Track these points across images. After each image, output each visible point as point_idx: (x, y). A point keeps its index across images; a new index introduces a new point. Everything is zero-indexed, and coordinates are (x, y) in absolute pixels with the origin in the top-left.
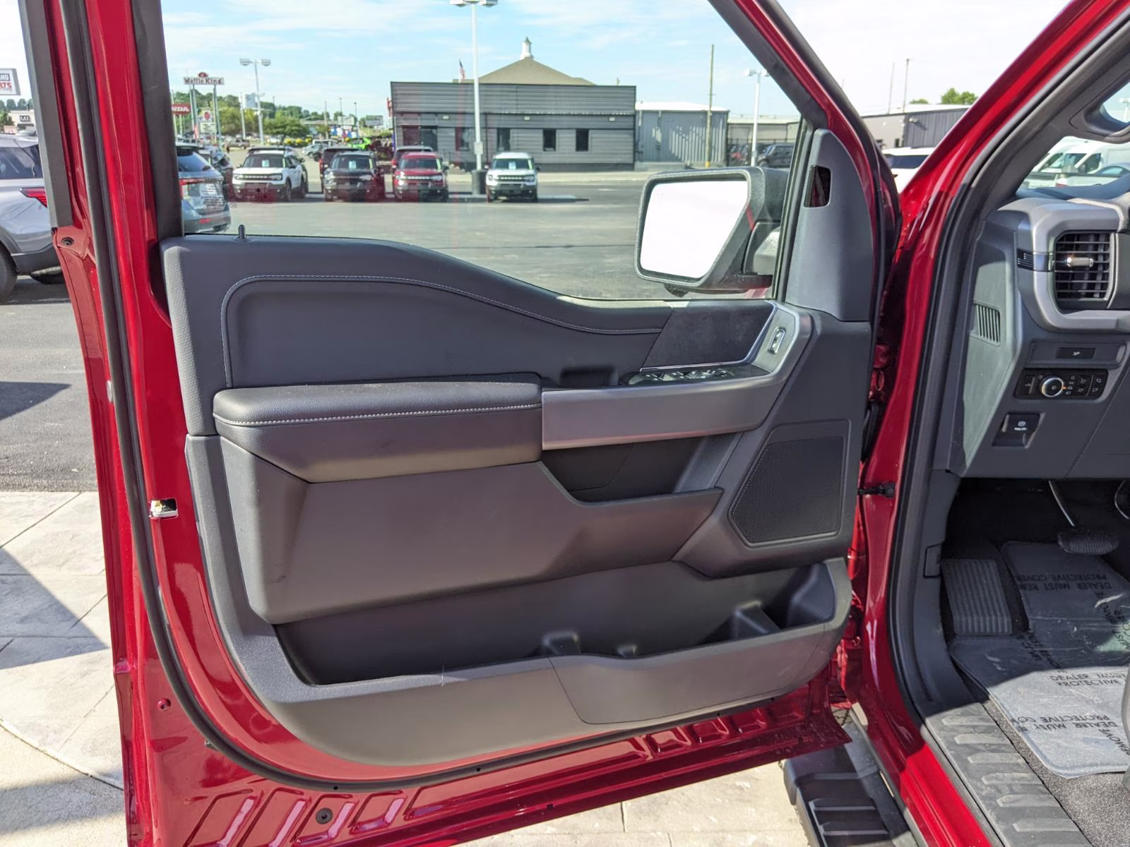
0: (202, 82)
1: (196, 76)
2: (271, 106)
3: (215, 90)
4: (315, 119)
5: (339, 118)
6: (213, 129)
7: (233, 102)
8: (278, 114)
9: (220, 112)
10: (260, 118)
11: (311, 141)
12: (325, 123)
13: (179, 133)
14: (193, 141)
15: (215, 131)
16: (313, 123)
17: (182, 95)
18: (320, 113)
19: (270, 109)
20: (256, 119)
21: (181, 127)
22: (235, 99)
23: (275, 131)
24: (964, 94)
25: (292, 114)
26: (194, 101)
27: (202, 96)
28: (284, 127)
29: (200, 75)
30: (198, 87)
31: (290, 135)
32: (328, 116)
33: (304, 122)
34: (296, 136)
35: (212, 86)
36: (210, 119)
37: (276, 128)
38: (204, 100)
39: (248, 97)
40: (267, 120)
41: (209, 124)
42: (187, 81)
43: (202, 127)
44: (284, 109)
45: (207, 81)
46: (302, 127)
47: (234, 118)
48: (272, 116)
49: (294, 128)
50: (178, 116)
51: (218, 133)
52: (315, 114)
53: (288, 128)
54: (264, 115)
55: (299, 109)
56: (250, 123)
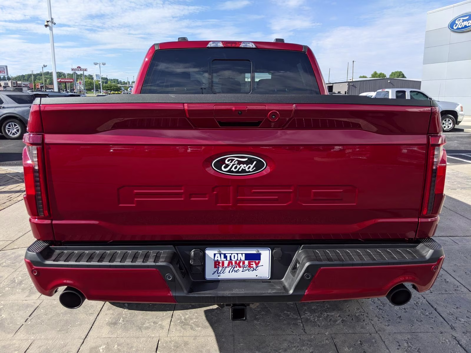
0: (78, 70)
1: (76, 68)
2: (107, 78)
3: (83, 73)
4: (124, 84)
5: (133, 84)
7: (91, 77)
8: (109, 82)
9: (85, 81)
10: (101, 84)
11: (121, 93)
12: (128, 85)
13: (68, 90)
14: (74, 93)
15: (83, 89)
16: (123, 85)
17: (70, 74)
18: (126, 82)
19: (106, 80)
20: (100, 84)
21: (69, 87)
22: (91, 76)
23: (107, 89)
24: (380, 73)
25: (114, 82)
26: (75, 77)
27: (78, 75)
28: (111, 87)
29: (78, 67)
30: (77, 72)
31: (113, 90)
32: (129, 83)
33: (119, 85)
34: (115, 91)
35: (83, 72)
36: (81, 84)
37: (108, 87)
38: (79, 77)
39: (97, 75)
40: (104, 84)
41: (81, 86)
42: (73, 70)
43: (78, 87)
44: (112, 80)
45: (80, 70)
46: (118, 87)
47: (91, 84)
48: (106, 83)
49: (114, 88)
50: (68, 83)
51: (84, 90)
52: (124, 82)
53: (112, 87)
54: (103, 82)
55: (118, 80)
56: (98, 85)
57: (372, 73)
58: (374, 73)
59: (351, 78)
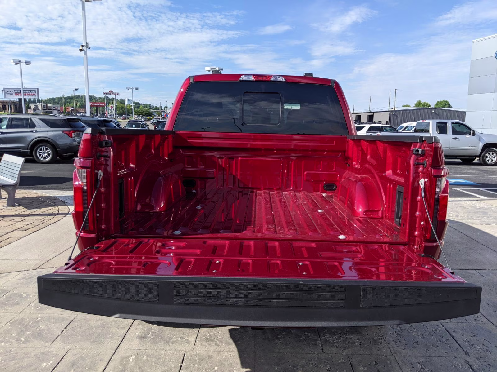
0: (110, 94)
1: (109, 92)
2: (139, 103)
3: (115, 97)
4: (156, 109)
5: (166, 109)
6: (114, 112)
7: (122, 101)
8: (141, 107)
9: (117, 106)
10: (133, 109)
11: (153, 118)
12: (160, 111)
13: (99, 114)
14: (106, 117)
15: (114, 113)
16: (155, 110)
17: (101, 98)
18: (158, 107)
19: (137, 105)
20: (132, 109)
21: (100, 111)
22: (123, 100)
23: (139, 114)
24: (424, 103)
25: (146, 107)
26: (106, 101)
27: (110, 99)
28: (143, 112)
29: (110, 91)
30: (108, 96)
31: (145, 115)
32: (161, 108)
33: (151, 110)
34: (147, 116)
35: (115, 96)
36: (113, 109)
37: (139, 112)
38: (111, 101)
39: (129, 100)
40: (136, 109)
41: (112, 110)
42: (104, 94)
43: (109, 111)
44: (143, 105)
45: (112, 94)
46: (150, 112)
47: (123, 108)
48: (138, 107)
49: (146, 113)
50: (99, 107)
51: (115, 114)
52: (156, 107)
53: (144, 112)
54: (135, 107)
55: (150, 105)
56: (129, 110)
57: (416, 102)
58: (418, 102)
59: (394, 108)
